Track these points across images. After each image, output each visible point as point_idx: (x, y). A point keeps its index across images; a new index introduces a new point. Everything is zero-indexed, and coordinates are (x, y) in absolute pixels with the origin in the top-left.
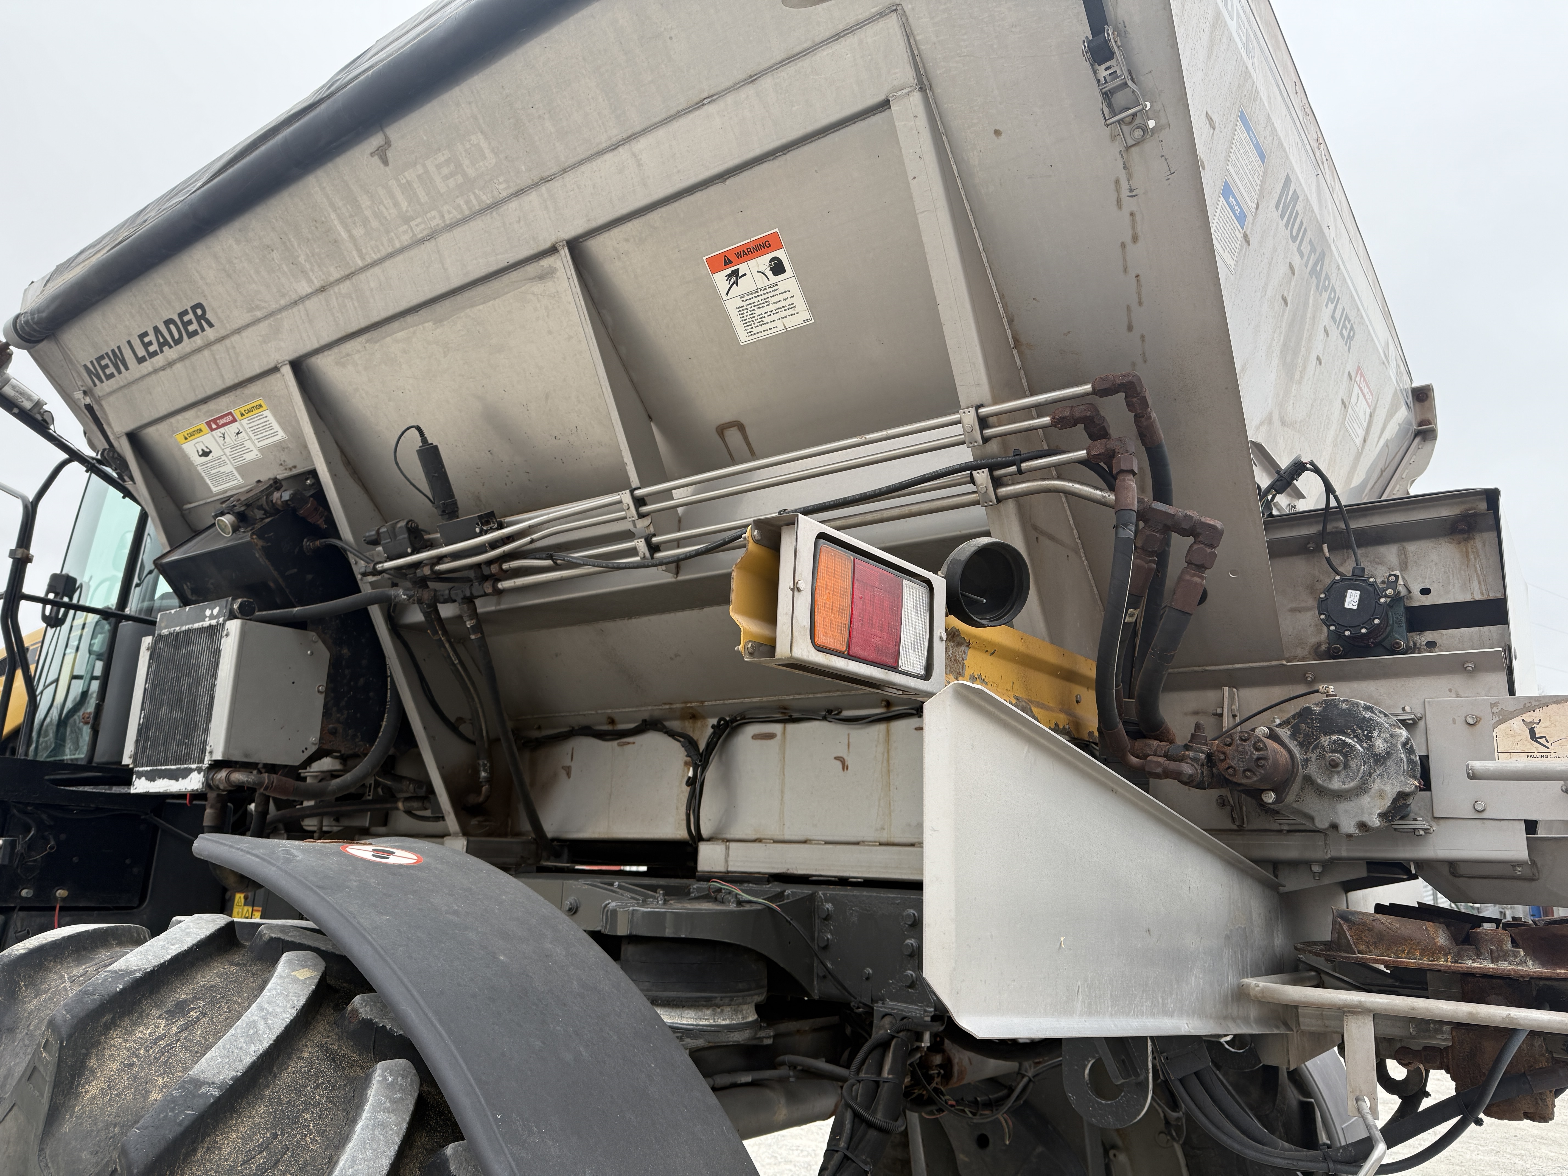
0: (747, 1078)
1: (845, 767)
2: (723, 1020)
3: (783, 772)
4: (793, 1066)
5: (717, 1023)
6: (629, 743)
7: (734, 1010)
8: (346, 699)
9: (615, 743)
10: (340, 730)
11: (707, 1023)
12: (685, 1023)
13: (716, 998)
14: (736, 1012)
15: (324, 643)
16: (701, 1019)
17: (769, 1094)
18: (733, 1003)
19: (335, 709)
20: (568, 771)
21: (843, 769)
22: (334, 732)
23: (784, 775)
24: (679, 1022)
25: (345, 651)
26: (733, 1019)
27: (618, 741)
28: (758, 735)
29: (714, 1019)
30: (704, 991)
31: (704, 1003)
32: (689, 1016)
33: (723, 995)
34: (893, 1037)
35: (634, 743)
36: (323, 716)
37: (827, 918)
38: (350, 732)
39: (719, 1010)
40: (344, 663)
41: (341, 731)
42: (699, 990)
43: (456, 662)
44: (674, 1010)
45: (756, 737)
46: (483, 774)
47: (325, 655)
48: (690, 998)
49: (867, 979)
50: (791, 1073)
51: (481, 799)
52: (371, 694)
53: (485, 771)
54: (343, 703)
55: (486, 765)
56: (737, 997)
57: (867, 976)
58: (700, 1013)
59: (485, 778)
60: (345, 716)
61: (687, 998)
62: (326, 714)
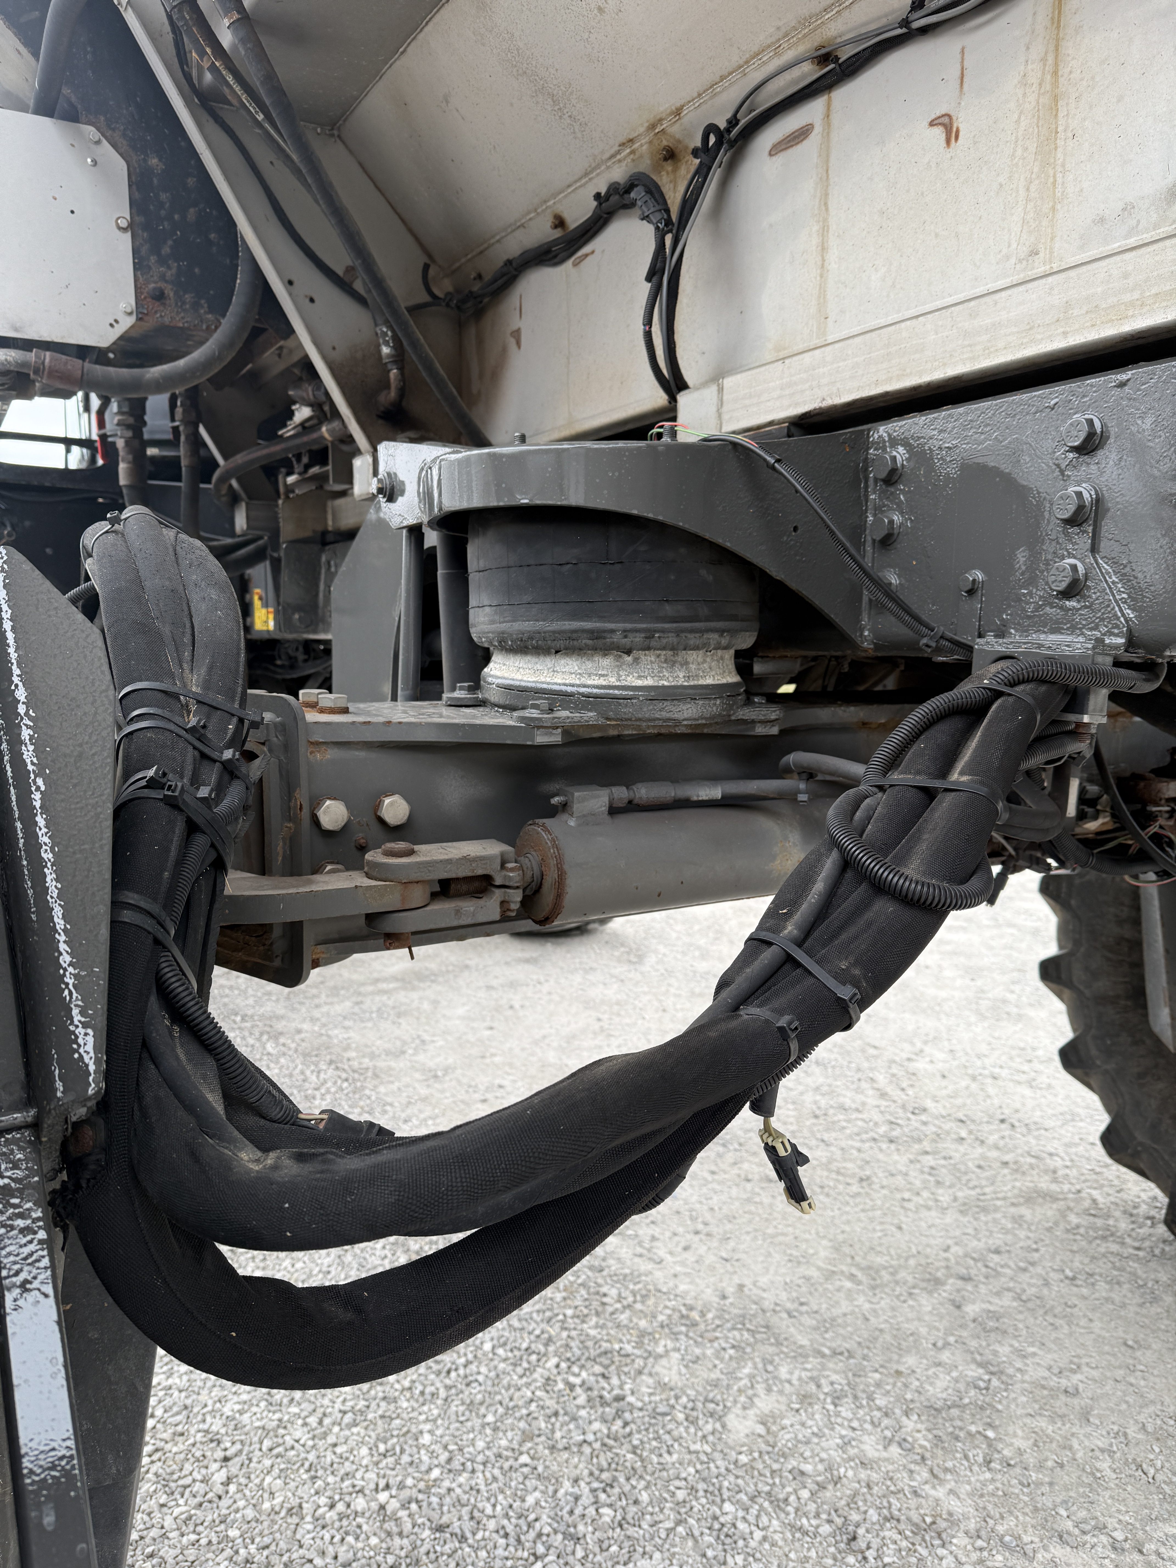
0: (715, 792)
1: (951, 133)
2: (639, 677)
3: (826, 204)
4: (809, 774)
5: (624, 683)
6: (586, 255)
7: (666, 661)
8: (170, 242)
9: (570, 263)
10: (169, 292)
11: (602, 682)
12: (560, 681)
13: (613, 631)
14: (671, 663)
15: (114, 146)
16: (590, 675)
17: (764, 823)
18: (653, 643)
19: (153, 259)
20: (517, 334)
21: (948, 142)
22: (159, 296)
23: (827, 210)
24: (548, 680)
25: (154, 161)
26: (661, 678)
27: (573, 258)
28: (780, 143)
29: (619, 676)
30: (586, 617)
31: (590, 642)
32: (567, 669)
33: (629, 626)
34: (998, 694)
35: (593, 252)
36: (135, 269)
37: (892, 478)
38: (188, 297)
39: (629, 659)
40: (155, 181)
41: (171, 294)
42: (574, 616)
43: (260, 117)
44: (542, 658)
45: (777, 149)
46: (385, 350)
47: (120, 166)
48: (560, 632)
49: (971, 592)
50: (802, 786)
51: (393, 394)
52: (212, 236)
53: (387, 344)
54: (166, 250)
55: (386, 334)
56: (663, 631)
57: (969, 587)
58: (589, 664)
59: (388, 356)
60: (174, 271)
61: (554, 632)
62: (138, 266)
